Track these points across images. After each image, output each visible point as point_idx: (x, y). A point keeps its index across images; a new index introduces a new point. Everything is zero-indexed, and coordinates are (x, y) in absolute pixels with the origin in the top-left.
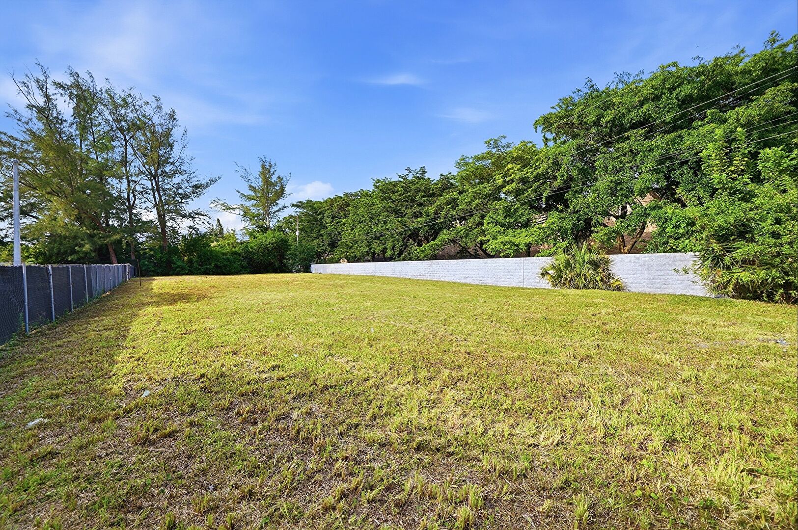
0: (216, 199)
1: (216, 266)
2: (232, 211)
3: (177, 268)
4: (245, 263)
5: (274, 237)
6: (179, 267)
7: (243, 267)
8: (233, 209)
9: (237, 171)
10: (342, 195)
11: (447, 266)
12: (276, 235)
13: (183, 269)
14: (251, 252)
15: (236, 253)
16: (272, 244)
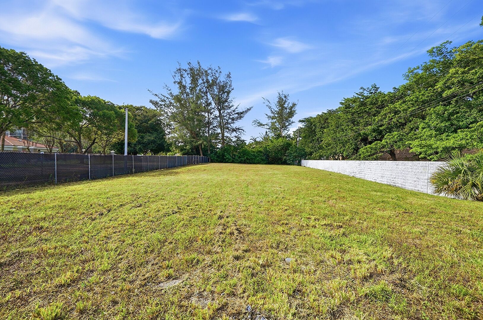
0: (255, 120)
1: (247, 159)
2: (263, 127)
3: (226, 159)
4: (264, 158)
5: (283, 142)
6: (227, 158)
7: (262, 160)
8: (264, 125)
9: (264, 103)
10: (326, 112)
11: (370, 166)
12: (284, 141)
13: (229, 159)
14: (268, 151)
15: (260, 152)
16: (281, 146)
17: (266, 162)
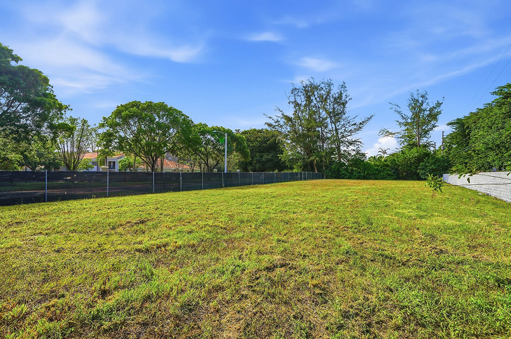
0: (383, 129)
2: (393, 136)
9: (392, 108)
16: (415, 158)
17: (394, 177)
